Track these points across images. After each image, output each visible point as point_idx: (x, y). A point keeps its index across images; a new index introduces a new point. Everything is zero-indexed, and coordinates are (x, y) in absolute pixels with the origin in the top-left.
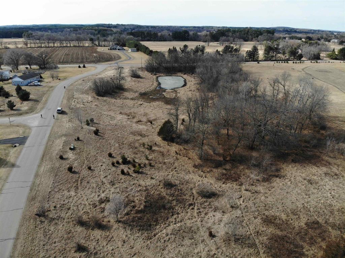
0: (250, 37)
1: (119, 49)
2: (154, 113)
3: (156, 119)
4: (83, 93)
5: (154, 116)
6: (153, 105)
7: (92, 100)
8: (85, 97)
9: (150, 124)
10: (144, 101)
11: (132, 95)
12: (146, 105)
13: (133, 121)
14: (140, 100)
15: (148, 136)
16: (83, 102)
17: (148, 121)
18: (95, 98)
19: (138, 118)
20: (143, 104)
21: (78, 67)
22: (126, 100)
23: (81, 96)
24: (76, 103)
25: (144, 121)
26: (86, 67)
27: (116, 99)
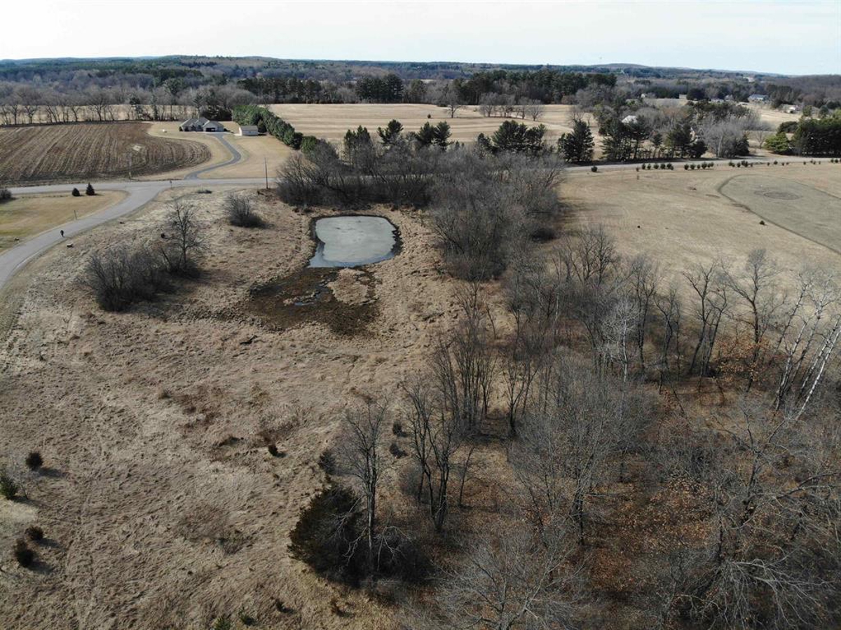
0: (556, 92)
1: (209, 130)
2: (291, 389)
3: (294, 421)
4: (56, 300)
5: (291, 405)
6: (291, 343)
7: (79, 330)
8: (58, 318)
9: (269, 455)
10: (262, 324)
11: (222, 297)
12: (265, 345)
13: (203, 440)
14: (248, 319)
15: (250, 541)
16: (45, 342)
17: (262, 439)
18: (92, 319)
19: (228, 422)
20: (256, 337)
21: (71, 193)
22: (201, 321)
23: (45, 313)
24: (16, 350)
25: (246, 437)
26: (96, 192)
27: (165, 321)
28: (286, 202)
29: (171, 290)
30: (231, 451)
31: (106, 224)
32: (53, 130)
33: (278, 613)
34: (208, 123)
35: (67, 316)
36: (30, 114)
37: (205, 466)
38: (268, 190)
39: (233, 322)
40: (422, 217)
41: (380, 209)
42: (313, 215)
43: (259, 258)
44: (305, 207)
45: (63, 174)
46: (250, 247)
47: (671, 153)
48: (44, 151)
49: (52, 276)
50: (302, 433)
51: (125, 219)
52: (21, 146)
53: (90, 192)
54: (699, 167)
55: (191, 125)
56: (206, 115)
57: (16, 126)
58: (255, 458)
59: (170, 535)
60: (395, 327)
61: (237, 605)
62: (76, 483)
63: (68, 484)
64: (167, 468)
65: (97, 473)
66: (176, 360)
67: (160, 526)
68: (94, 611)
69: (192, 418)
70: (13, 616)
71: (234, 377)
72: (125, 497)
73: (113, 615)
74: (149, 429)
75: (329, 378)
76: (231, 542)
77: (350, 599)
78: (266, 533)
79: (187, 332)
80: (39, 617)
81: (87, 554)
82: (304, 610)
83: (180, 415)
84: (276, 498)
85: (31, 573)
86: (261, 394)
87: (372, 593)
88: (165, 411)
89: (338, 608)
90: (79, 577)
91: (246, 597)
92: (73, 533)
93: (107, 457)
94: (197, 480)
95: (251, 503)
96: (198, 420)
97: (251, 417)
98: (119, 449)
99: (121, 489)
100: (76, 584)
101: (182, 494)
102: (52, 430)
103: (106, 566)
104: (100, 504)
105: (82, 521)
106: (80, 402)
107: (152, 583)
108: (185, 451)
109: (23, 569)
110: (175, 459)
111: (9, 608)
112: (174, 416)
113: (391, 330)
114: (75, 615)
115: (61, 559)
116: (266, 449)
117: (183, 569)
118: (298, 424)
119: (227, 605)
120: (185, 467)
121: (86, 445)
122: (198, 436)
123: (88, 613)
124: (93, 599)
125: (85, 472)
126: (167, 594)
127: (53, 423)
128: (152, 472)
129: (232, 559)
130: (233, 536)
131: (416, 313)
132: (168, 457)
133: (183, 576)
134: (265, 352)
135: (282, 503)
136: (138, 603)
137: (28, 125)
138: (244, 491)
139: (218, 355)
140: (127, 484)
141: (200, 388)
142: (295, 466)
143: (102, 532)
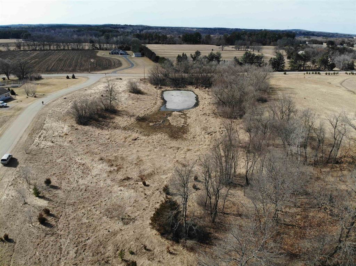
0: (268, 40)
1: (121, 54)
2: (152, 159)
3: (153, 172)
4: (59, 119)
5: (152, 165)
6: (152, 141)
7: (68, 131)
8: (59, 126)
9: (143, 185)
10: (141, 133)
11: (125, 121)
12: (142, 141)
13: (116, 178)
14: (135, 130)
15: (134, 220)
16: (54, 135)
17: (140, 179)
18: (73, 127)
19: (126, 171)
20: (138, 137)
21: (66, 77)
22: (117, 130)
23: (54, 124)
24: (42, 138)
25: (133, 177)
26: (76, 77)
27: (102, 130)
28: (152, 84)
29: (105, 118)
30: (127, 183)
31: (79, 90)
32: (59, 52)
33: (144, 251)
34: (121, 51)
35: (63, 126)
36: (50, 46)
37: (116, 188)
38: (145, 79)
39: (129, 132)
40: (208, 91)
41: (190, 87)
42: (163, 90)
43: (140, 106)
44: (160, 86)
45: (63, 70)
46: (137, 102)
47: (320, 68)
48: (55, 60)
49: (58, 110)
50: (156, 177)
51: (87, 88)
52: (46, 58)
53: (74, 77)
54: (332, 74)
55: (114, 52)
56: (120, 48)
57: (44, 50)
58: (137, 186)
59: (101, 215)
60: (196, 137)
61: (128, 246)
62: (64, 192)
63: (61, 192)
64: (101, 188)
65: (73, 188)
66: (106, 145)
67: (97, 211)
68: (69, 244)
69: (112, 168)
70: (36, 244)
71: (129, 153)
72: (84, 198)
73: (77, 246)
74: (94, 172)
75: (167, 156)
76: (126, 220)
77: (175, 247)
78: (140, 217)
79: (111, 134)
80: (46, 245)
81: (67, 221)
82: (155, 250)
83: (107, 167)
84: (145, 203)
85: (44, 227)
86: (140, 161)
87: (184, 246)
88: (101, 165)
89: (170, 250)
90: (64, 230)
91: (132, 243)
92: (62, 212)
93: (77, 182)
94: (113, 194)
95: (134, 204)
96: (114, 170)
97: (135, 170)
98: (82, 179)
99: (82, 195)
100: (62, 233)
101: (107, 199)
102: (55, 170)
103: (75, 226)
104: (73, 201)
105: (66, 207)
106: (67, 160)
107: (93, 234)
108: (109, 182)
109: (41, 225)
110: (105, 185)
111: (35, 240)
112: (105, 167)
113: (194, 138)
114: (61, 245)
115: (57, 222)
116: (142, 183)
117: (106, 229)
118: (155, 174)
119: (124, 245)
120: (108, 188)
121: (69, 177)
122: (114, 176)
123: (66, 245)
124: (69, 239)
125: (68, 188)
126: (99, 239)
127: (56, 167)
128: (95, 189)
129: (126, 227)
130: (127, 217)
131: (204, 131)
132: (102, 184)
133: (106, 232)
134: (142, 144)
135: (147, 205)
136: (87, 242)
137: (49, 50)
138: (132, 199)
139: (123, 144)
140: (85, 194)
141: (116, 157)
142: (153, 190)
143: (74, 212)
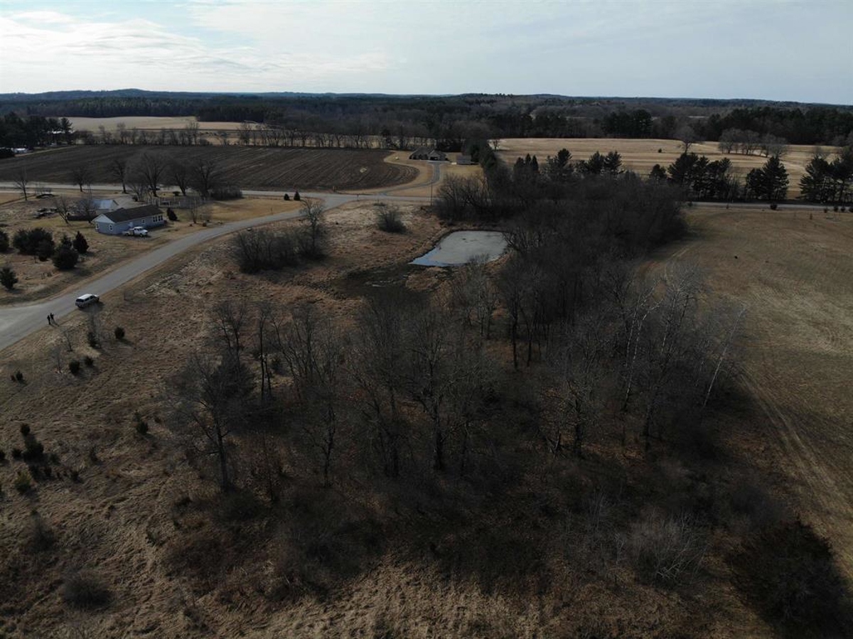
0: (827, 132)
1: (432, 159)
4: (216, 261)
7: (216, 280)
8: (209, 272)
10: (336, 294)
11: (326, 274)
14: (330, 290)
16: (189, 283)
18: (229, 275)
20: (322, 300)
21: (283, 198)
22: (298, 286)
23: (203, 268)
24: (166, 284)
26: (301, 199)
27: (274, 283)
28: (439, 217)
29: (295, 266)
31: (289, 220)
32: (314, 153)
34: (435, 153)
35: (215, 271)
38: (431, 206)
39: (318, 290)
43: (377, 253)
44: (451, 221)
46: (378, 245)
48: (293, 167)
52: (281, 162)
53: (297, 198)
55: (420, 154)
57: (292, 147)
62: (135, 349)
63: (131, 348)
65: (151, 347)
68: (89, 398)
70: (50, 390)
72: (155, 360)
73: (97, 402)
80: (61, 393)
81: (109, 377)
90: (95, 384)
92: (111, 367)
93: (165, 342)
98: (175, 340)
99: (157, 356)
100: (91, 386)
103: (114, 384)
104: (138, 360)
105: (121, 364)
106: (178, 315)
111: (51, 386)
114: (79, 397)
115: (94, 376)
121: (159, 335)
123: (86, 398)
124: (93, 393)
125: (145, 346)
136: (114, 401)
137: (301, 148)
143: (127, 370)
